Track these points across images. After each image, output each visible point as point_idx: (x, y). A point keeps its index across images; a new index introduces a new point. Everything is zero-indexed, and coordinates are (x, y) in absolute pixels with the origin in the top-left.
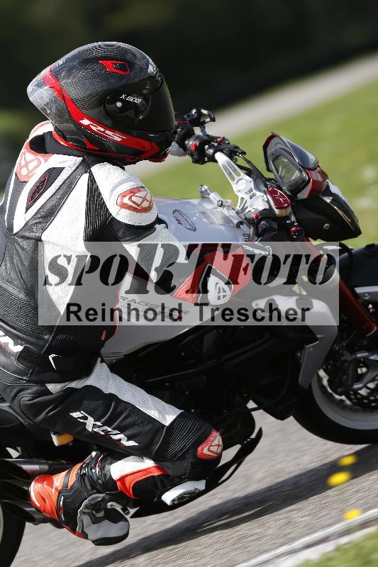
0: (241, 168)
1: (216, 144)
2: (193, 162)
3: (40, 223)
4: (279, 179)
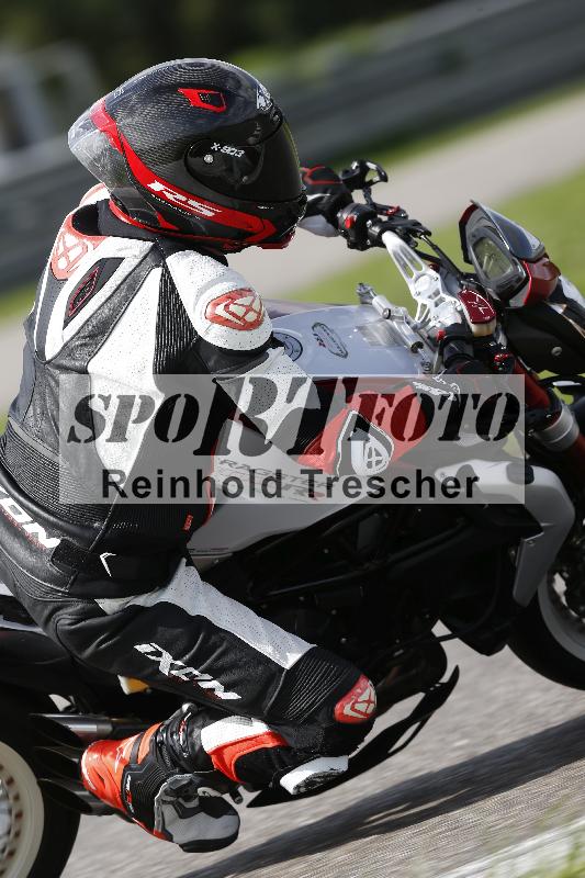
0: (423, 256)
1: (385, 218)
2: (349, 246)
3: (85, 345)
4: (482, 276)
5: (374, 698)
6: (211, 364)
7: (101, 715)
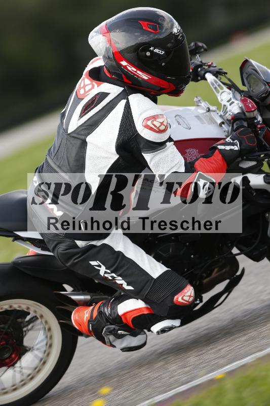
0: (224, 84)
1: (206, 68)
5: (193, 294)
6: (141, 146)
7: (86, 292)
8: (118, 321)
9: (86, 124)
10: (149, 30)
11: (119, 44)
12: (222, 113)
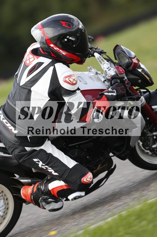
1: (94, 50)
3: (31, 83)
4: (120, 63)
5: (92, 177)
6: (63, 92)
7: (28, 178)
8: (49, 193)
9: (30, 81)
10: (66, 26)
11: (49, 34)
12: (104, 75)
